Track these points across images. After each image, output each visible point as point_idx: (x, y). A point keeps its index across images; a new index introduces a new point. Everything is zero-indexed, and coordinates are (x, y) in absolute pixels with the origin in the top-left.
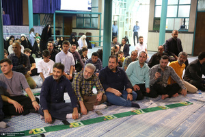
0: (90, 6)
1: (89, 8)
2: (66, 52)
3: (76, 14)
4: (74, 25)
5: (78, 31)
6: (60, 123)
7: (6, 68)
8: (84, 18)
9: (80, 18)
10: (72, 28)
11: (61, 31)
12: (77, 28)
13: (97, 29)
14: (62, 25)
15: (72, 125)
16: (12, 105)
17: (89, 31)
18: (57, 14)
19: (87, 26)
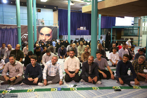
0: (133, 23)
1: (132, 24)
2: (124, 49)
3: (123, 28)
4: (122, 34)
5: (125, 38)
6: (127, 86)
7: (99, 56)
8: (128, 30)
9: (126, 30)
10: (121, 36)
11: (115, 37)
12: (124, 36)
13: (137, 36)
14: (115, 34)
15: (134, 87)
16: (101, 74)
17: (132, 37)
18: (113, 28)
19: (130, 34)
